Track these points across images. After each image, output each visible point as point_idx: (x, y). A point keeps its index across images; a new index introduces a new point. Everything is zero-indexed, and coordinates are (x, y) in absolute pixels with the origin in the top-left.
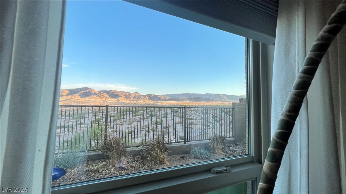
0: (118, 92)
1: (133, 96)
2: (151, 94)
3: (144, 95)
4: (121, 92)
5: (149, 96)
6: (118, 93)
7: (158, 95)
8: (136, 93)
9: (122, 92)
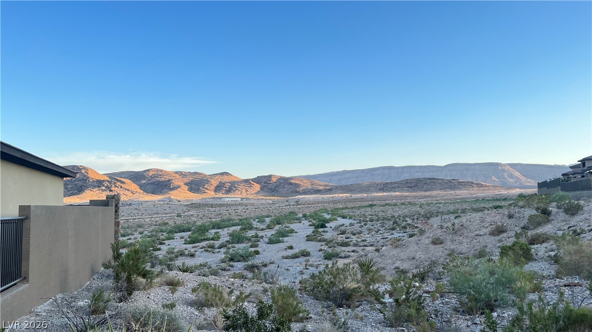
2: (270, 176)
5: (265, 180)
6: (168, 178)
7: (291, 178)
9: (181, 174)
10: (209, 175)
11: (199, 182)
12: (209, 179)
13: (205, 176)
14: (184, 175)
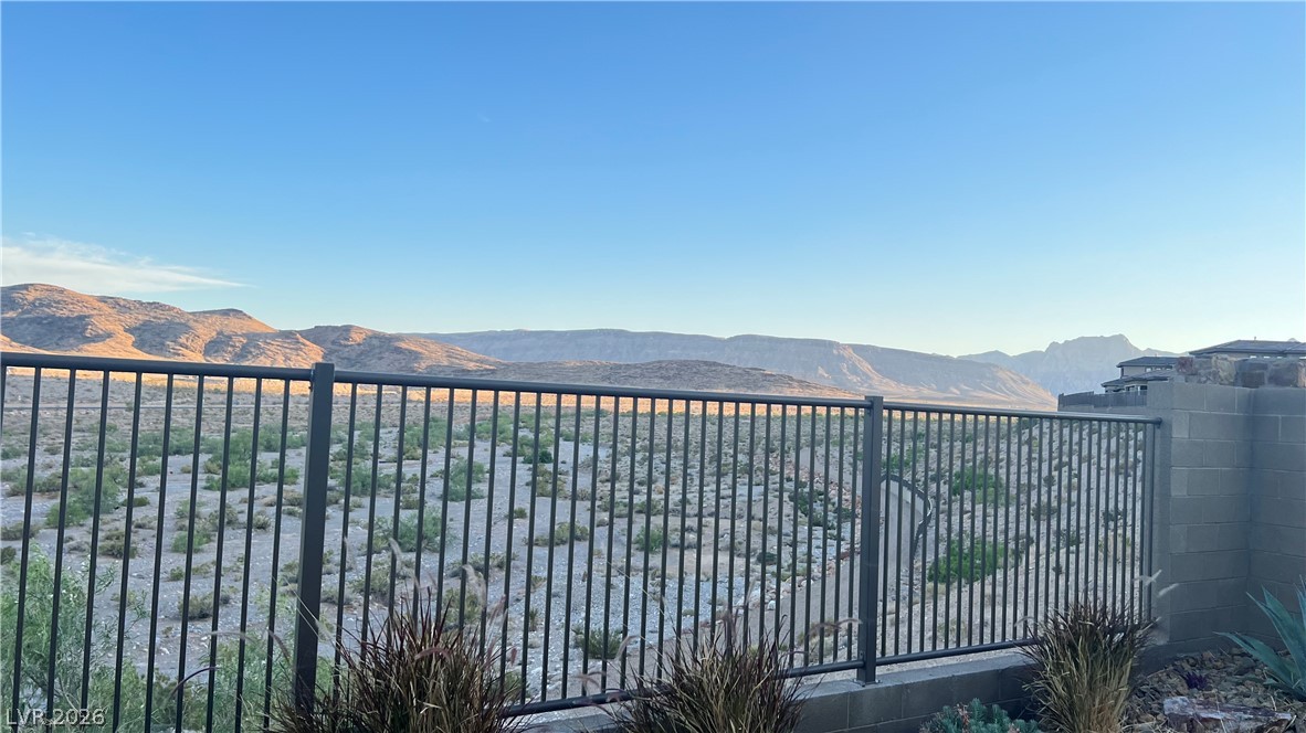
0: (79, 299)
1: (206, 333)
2: (347, 329)
3: (287, 335)
4: (103, 299)
5: (333, 337)
6: (77, 311)
7: (399, 338)
8: (226, 313)
9: (116, 303)
10: (190, 313)
11: (163, 328)
12: (191, 323)
13: (182, 314)
14: (124, 306)
